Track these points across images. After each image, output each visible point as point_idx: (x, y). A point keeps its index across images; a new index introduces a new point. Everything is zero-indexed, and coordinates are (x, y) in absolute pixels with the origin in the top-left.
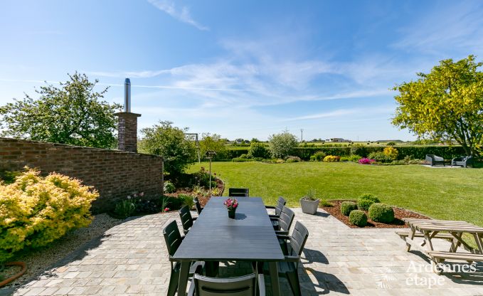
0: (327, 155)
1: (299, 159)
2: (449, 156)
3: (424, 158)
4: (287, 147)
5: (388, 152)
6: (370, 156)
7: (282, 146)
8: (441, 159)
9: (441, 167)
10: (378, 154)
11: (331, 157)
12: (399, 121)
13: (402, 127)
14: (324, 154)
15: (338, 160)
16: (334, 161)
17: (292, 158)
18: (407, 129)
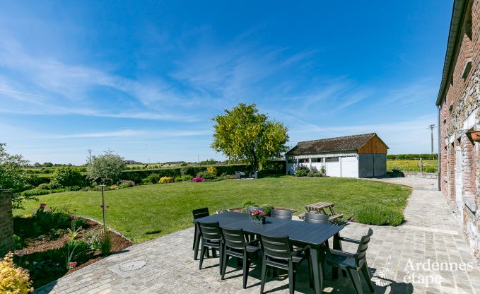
0: (162, 176)
1: (133, 183)
2: (248, 171)
3: (234, 174)
4: (117, 170)
5: (211, 170)
6: (199, 175)
7: (110, 170)
8: (243, 174)
9: (244, 179)
10: (204, 173)
11: (165, 178)
12: (217, 146)
13: (218, 151)
14: (158, 176)
15: (174, 181)
16: (170, 182)
17: (126, 183)
18: (221, 152)
